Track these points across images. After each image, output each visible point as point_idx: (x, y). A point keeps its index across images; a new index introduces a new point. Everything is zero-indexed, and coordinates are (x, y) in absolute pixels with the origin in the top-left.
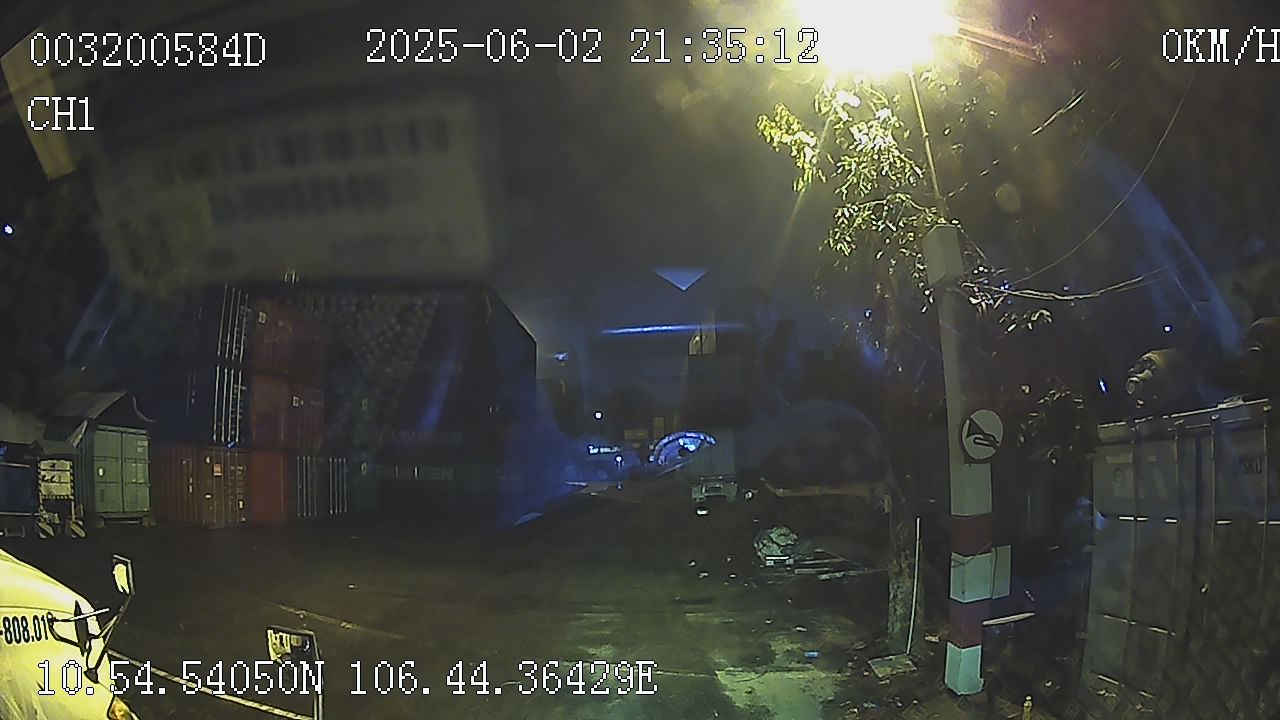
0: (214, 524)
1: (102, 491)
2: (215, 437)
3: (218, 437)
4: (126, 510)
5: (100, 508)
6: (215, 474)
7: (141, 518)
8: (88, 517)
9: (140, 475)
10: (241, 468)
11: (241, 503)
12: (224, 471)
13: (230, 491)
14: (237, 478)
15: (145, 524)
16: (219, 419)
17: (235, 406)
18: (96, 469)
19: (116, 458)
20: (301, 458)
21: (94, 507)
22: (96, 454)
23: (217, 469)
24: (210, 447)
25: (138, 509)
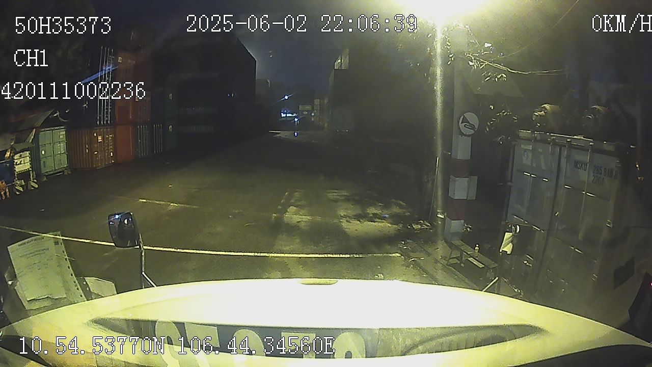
0: (99, 166)
1: (44, 162)
2: (98, 123)
3: (100, 122)
4: (56, 168)
5: (44, 171)
6: (99, 141)
7: (63, 171)
8: (38, 176)
9: (62, 149)
10: (111, 136)
11: (112, 153)
12: (103, 139)
13: (106, 148)
14: (110, 141)
15: (66, 173)
16: (100, 113)
17: (107, 105)
18: (40, 150)
19: (50, 144)
20: (140, 127)
21: (41, 172)
22: (40, 144)
23: (100, 138)
24: (96, 128)
25: (62, 167)
